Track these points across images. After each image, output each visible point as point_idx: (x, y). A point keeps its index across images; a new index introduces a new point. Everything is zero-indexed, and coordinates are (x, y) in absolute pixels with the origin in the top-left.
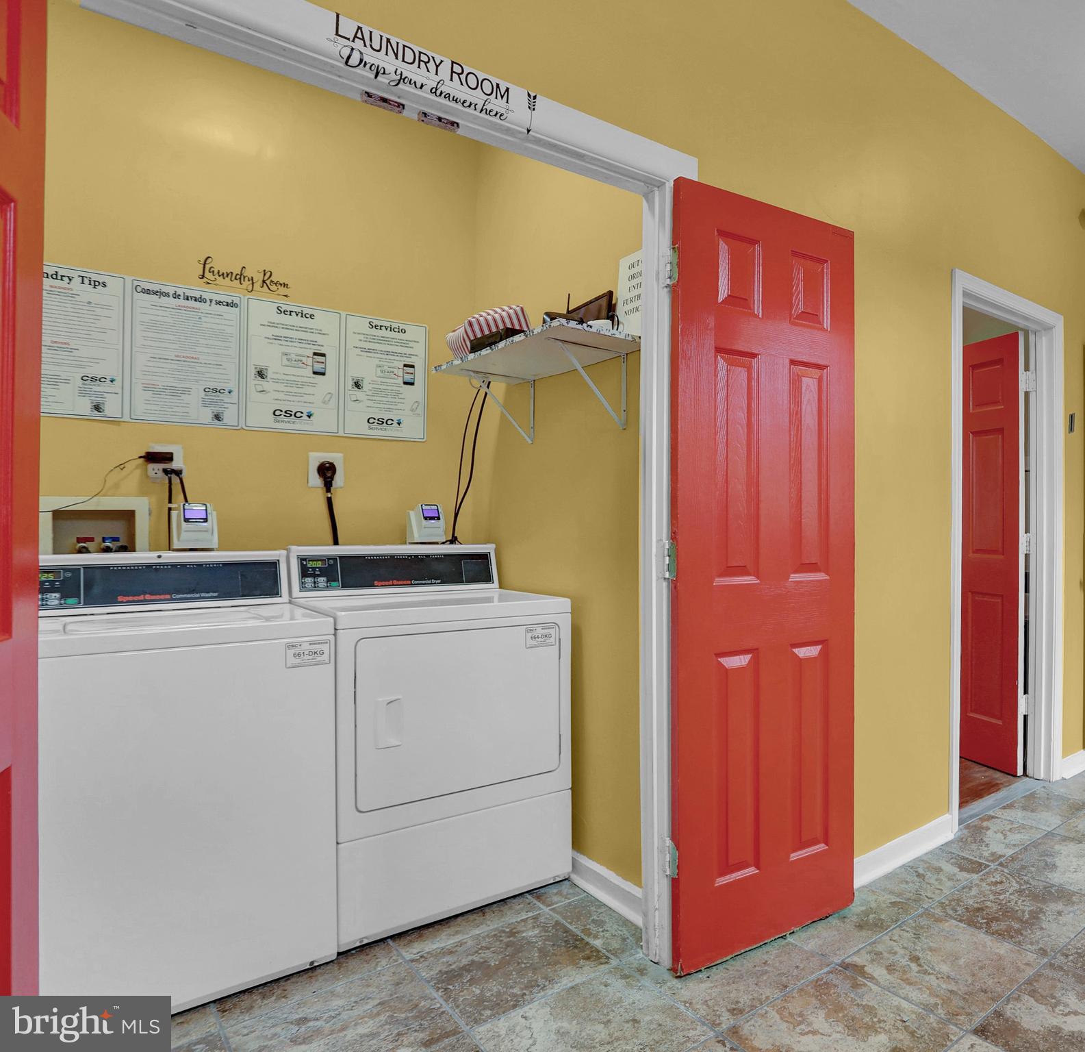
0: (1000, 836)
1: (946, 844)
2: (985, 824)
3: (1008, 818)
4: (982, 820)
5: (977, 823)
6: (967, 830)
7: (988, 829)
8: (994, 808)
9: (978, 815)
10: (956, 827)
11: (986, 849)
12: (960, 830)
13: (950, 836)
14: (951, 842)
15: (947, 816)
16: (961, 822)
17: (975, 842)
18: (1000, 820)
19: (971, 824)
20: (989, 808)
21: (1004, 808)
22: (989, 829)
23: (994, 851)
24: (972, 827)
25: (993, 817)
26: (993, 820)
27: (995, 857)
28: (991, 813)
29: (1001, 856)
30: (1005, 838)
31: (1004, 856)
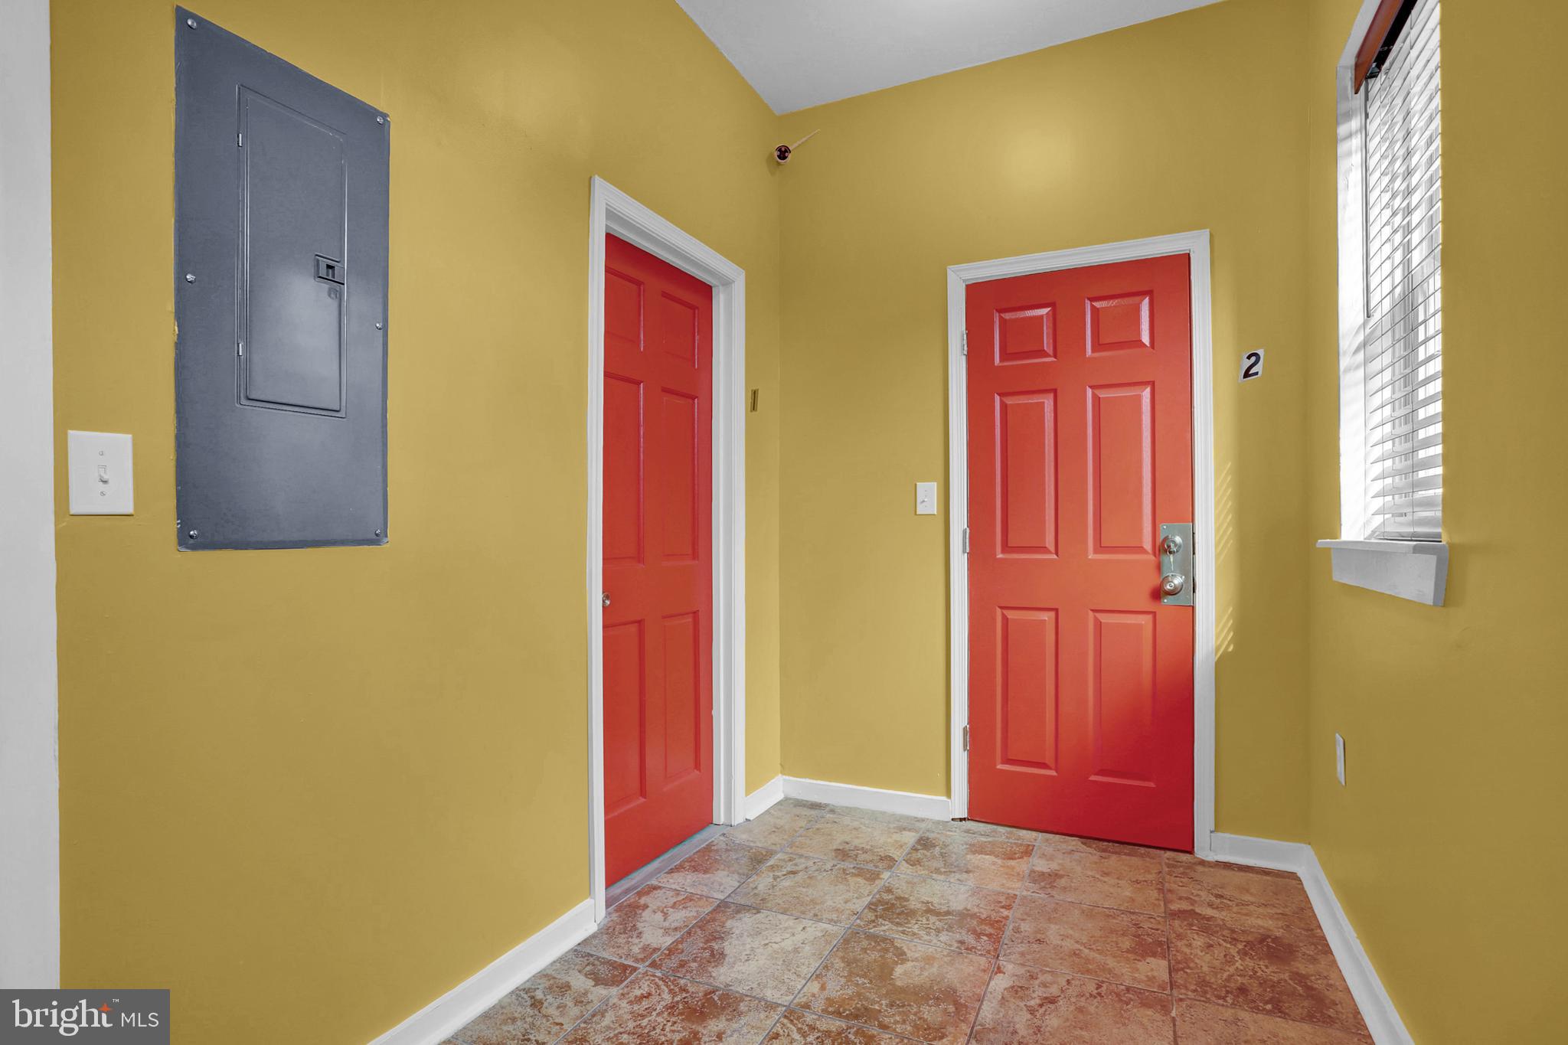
0: (659, 916)
1: (585, 941)
2: (643, 901)
3: (673, 887)
4: (640, 894)
5: (632, 900)
6: (617, 914)
7: (646, 907)
8: (659, 873)
9: (636, 888)
10: (602, 912)
11: (636, 941)
12: (609, 914)
13: (592, 928)
14: (593, 936)
15: (588, 902)
16: (608, 904)
17: (625, 933)
18: (664, 890)
19: (625, 904)
20: (651, 875)
21: (671, 871)
22: (648, 907)
23: (647, 943)
24: (626, 906)
25: (656, 888)
26: (655, 892)
27: (649, 951)
28: (654, 882)
29: (655, 950)
30: (665, 920)
31: (659, 949)
